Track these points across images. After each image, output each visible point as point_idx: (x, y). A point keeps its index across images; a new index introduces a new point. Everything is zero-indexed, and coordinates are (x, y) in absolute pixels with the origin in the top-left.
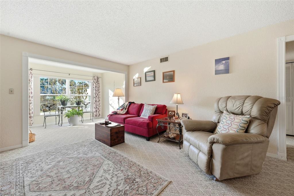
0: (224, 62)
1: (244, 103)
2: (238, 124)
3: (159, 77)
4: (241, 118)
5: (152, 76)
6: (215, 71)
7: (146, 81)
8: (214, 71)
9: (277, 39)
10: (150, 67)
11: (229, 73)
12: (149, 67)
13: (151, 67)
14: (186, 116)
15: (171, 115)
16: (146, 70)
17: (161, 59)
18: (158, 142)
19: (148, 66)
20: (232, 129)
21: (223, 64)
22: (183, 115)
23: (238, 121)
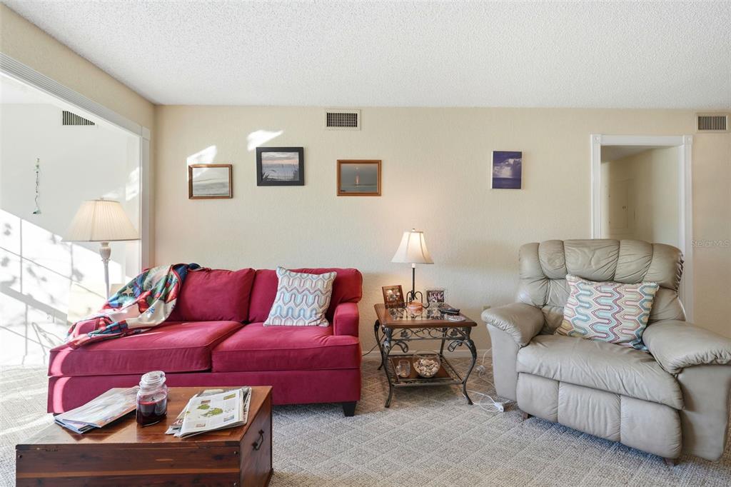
0: (511, 161)
1: (618, 257)
2: (638, 304)
3: (322, 173)
4: (638, 290)
5: (290, 166)
6: (494, 179)
7: (262, 181)
8: (492, 179)
9: (591, 136)
10: (279, 133)
11: (520, 188)
12: (276, 130)
13: (282, 135)
14: (439, 297)
15: (394, 302)
16: (260, 138)
17: (329, 115)
18: (387, 406)
19: (268, 129)
20: (626, 317)
21: (508, 165)
22: (428, 295)
23: (634, 297)
